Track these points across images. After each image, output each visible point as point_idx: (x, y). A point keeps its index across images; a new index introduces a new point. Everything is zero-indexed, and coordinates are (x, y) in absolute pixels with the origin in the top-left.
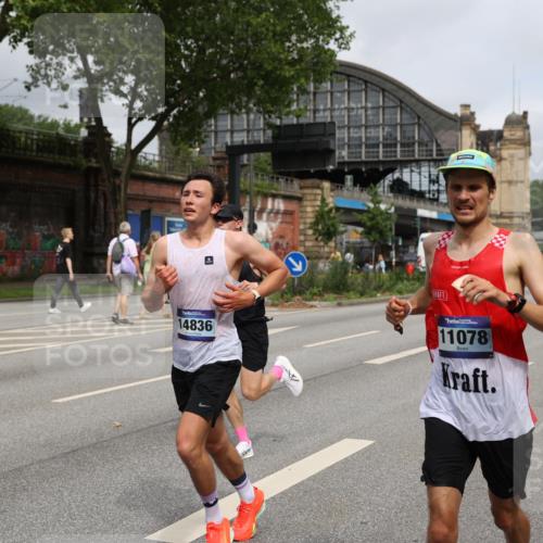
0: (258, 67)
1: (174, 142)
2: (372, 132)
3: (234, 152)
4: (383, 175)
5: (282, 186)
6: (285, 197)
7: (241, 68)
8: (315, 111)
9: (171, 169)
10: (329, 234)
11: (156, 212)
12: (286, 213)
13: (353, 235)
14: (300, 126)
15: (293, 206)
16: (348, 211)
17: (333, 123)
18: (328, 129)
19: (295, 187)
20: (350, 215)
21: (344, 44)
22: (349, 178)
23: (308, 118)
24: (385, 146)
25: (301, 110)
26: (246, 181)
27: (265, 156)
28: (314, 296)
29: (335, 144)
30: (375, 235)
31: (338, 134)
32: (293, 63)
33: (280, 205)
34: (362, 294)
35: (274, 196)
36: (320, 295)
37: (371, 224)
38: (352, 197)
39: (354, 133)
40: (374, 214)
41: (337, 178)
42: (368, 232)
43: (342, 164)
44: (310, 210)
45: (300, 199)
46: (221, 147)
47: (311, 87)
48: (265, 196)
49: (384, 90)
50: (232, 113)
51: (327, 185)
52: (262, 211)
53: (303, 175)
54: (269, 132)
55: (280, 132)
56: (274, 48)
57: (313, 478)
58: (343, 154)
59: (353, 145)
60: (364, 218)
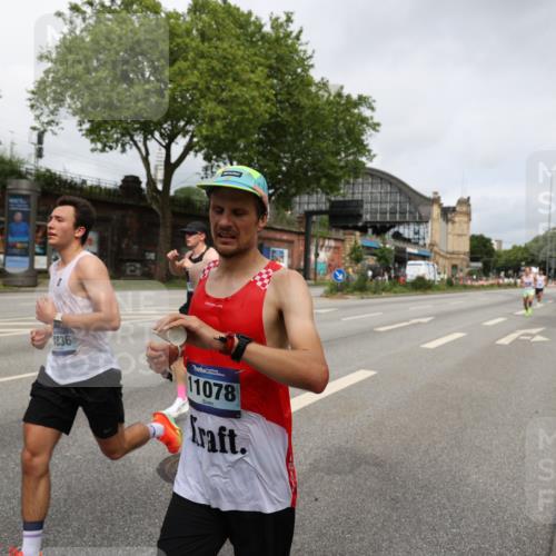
0: (322, 170)
1: (277, 208)
2: (384, 206)
3: (309, 214)
4: (389, 229)
5: (333, 233)
6: (336, 240)
7: (314, 170)
8: (353, 193)
9: (275, 222)
10: (358, 260)
11: (266, 245)
12: (335, 248)
13: (371, 261)
14: (345, 201)
15: (339, 244)
16: (368, 248)
17: (362, 201)
18: (359, 204)
19: (341, 234)
20: (370, 250)
21: (371, 158)
22: (370, 231)
23: (349, 197)
24: (391, 213)
25: (345, 193)
26: (315, 230)
27: (326, 217)
28: (348, 293)
29: (363, 211)
30: (383, 261)
31: (365, 206)
32: (342, 168)
33: (332, 243)
34: (375, 293)
35: (329, 239)
36: (352, 292)
37: (381, 255)
38: (371, 240)
39: (374, 206)
40: (383, 250)
41: (363, 230)
42: (379, 259)
43: (366, 222)
44: (348, 246)
45: (343, 241)
46: (302, 211)
47: (352, 181)
48: (324, 238)
49: (391, 184)
50: (308, 193)
51: (358, 233)
52: (322, 246)
53: (345, 228)
54: (328, 205)
55: (333, 204)
56: (331, 160)
57: (343, 390)
58: (367, 217)
59: (373, 212)
60: (377, 252)
